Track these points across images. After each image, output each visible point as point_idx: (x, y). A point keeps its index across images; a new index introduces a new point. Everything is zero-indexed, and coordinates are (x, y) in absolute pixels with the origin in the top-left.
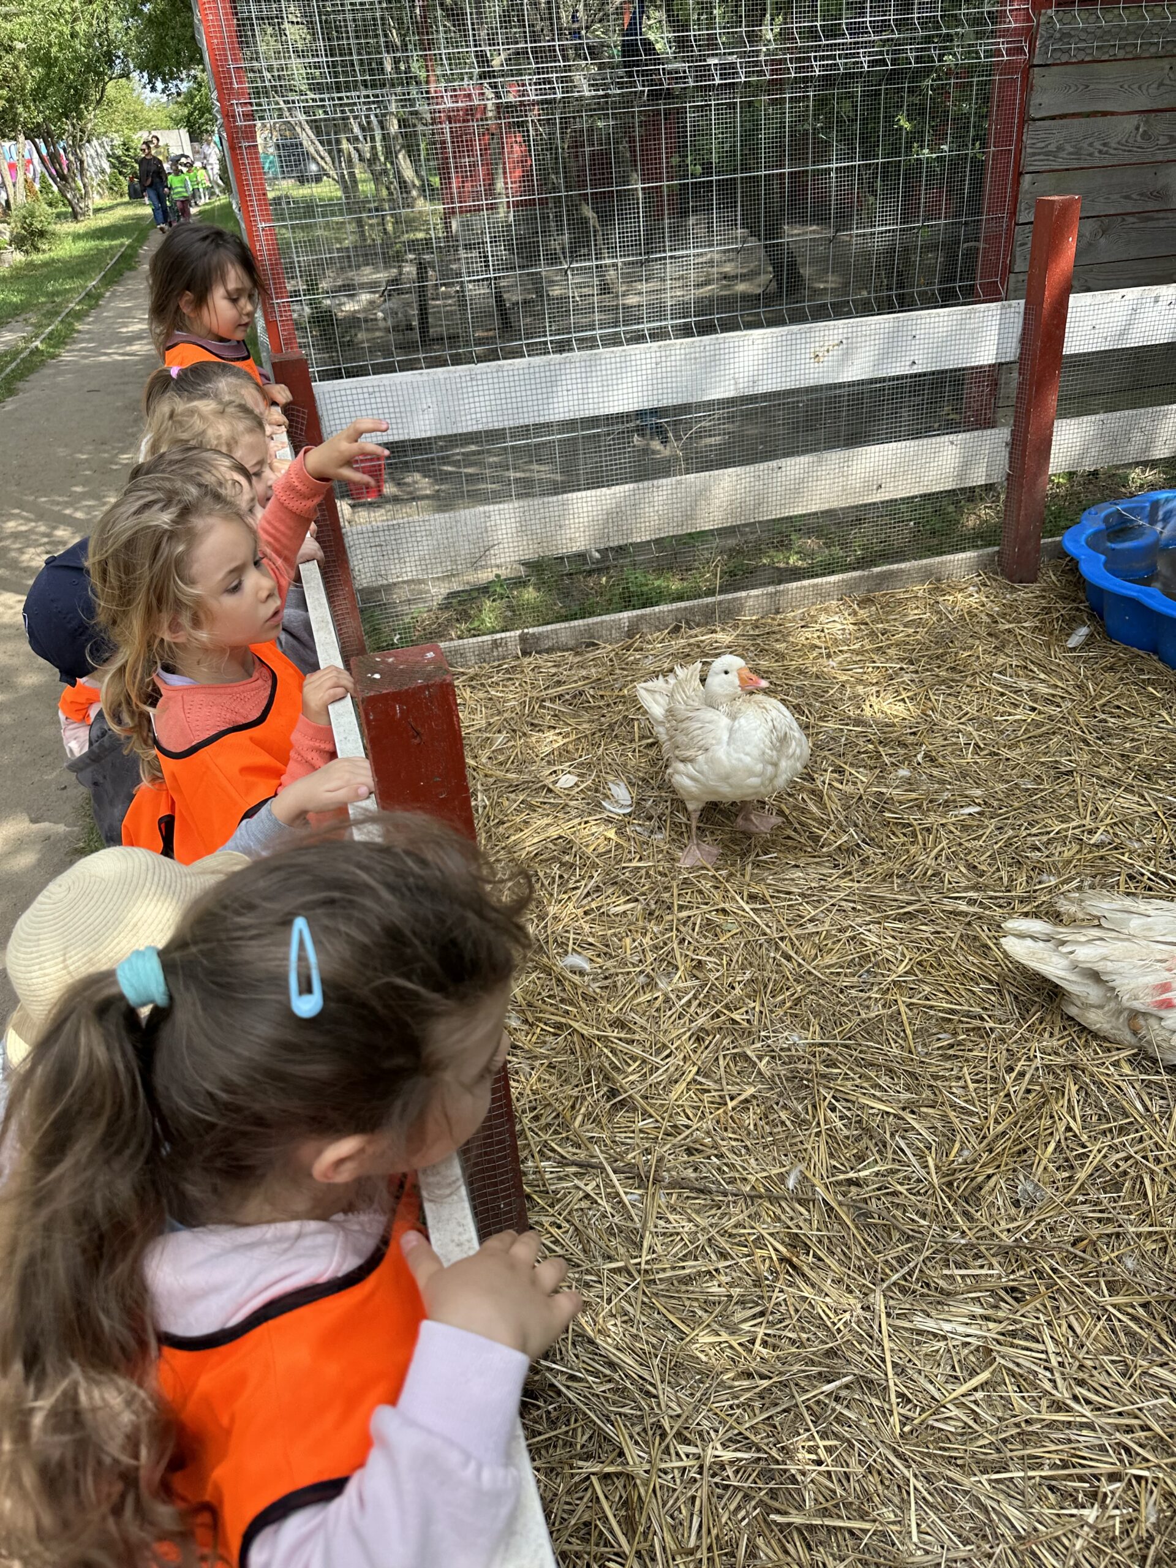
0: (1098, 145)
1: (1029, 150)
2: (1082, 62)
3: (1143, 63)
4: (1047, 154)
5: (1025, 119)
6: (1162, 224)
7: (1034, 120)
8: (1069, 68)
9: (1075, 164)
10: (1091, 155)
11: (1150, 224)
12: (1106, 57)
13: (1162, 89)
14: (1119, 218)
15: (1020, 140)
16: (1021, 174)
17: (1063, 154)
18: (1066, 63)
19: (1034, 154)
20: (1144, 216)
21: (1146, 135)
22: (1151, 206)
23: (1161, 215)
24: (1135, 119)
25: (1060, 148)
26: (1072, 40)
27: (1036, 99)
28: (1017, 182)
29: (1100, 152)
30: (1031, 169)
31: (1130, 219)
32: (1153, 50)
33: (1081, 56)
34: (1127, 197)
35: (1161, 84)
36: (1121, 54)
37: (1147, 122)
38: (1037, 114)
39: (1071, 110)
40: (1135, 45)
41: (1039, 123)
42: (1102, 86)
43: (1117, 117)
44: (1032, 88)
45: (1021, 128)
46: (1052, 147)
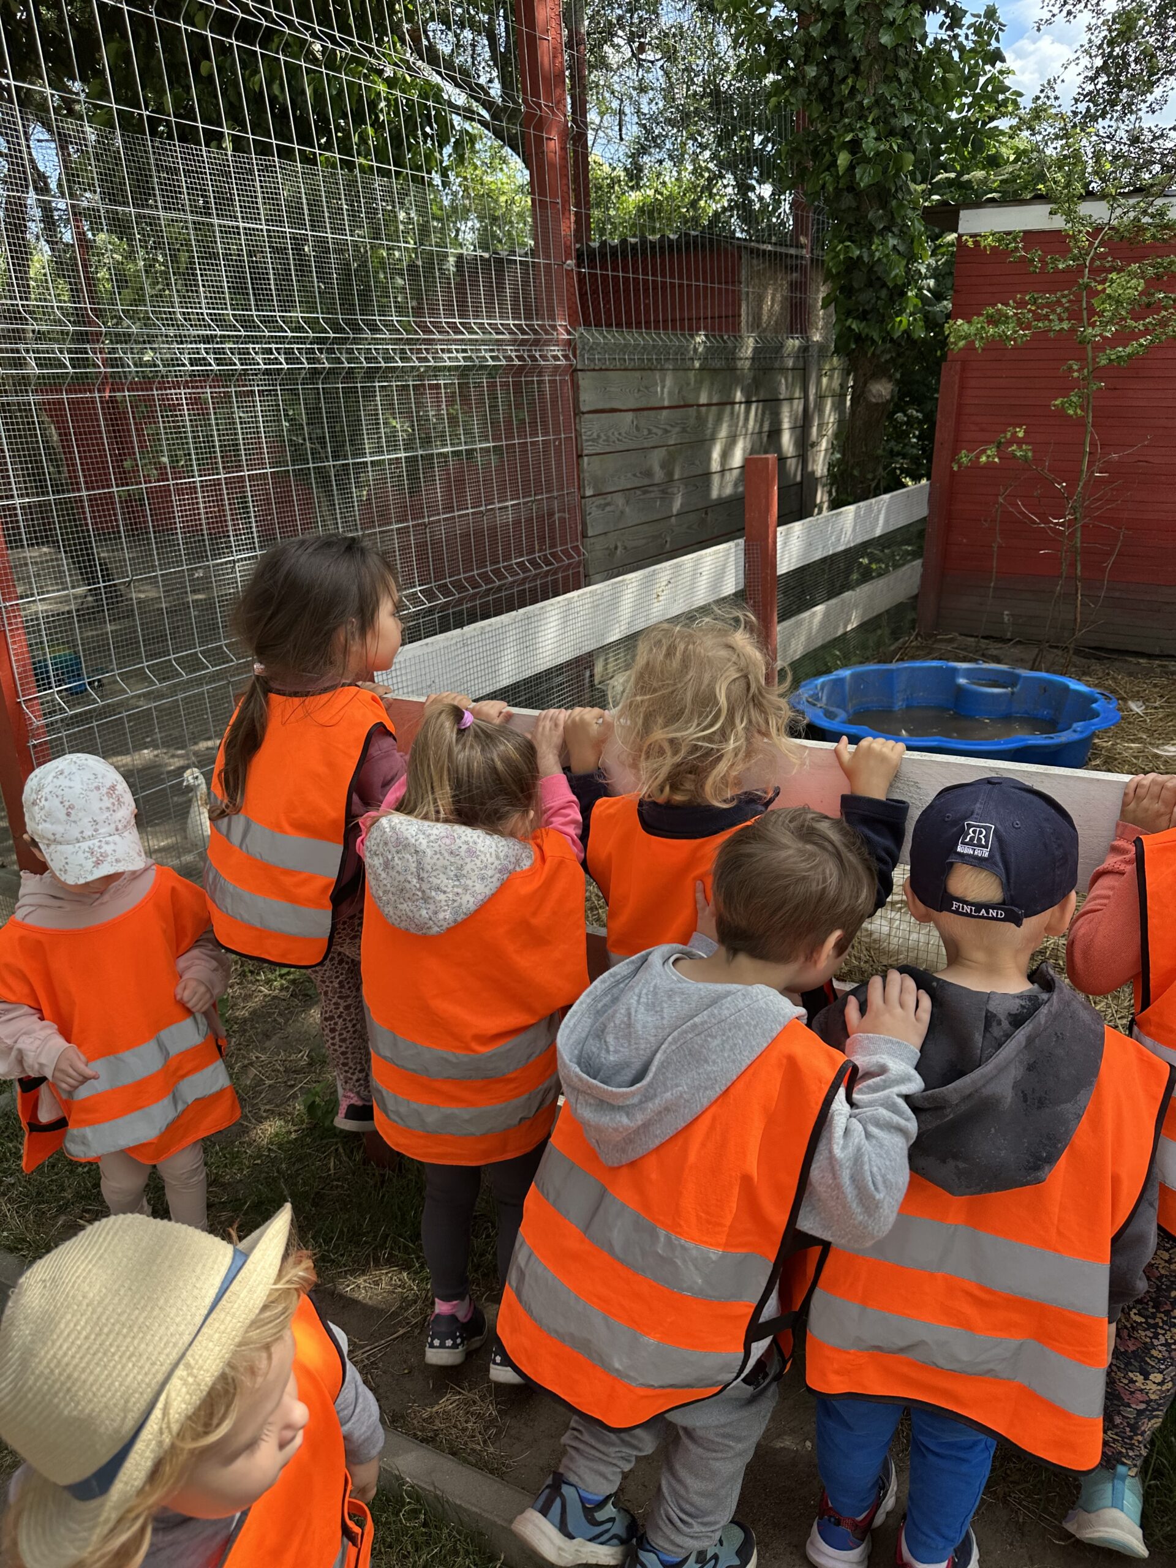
0: (616, 434)
1: (584, 438)
2: (601, 370)
4: (593, 440)
5: (578, 413)
6: (652, 495)
7: (583, 413)
8: (595, 373)
10: (614, 442)
11: (648, 496)
12: (611, 367)
13: (640, 394)
14: (633, 491)
15: (576, 429)
16: (581, 456)
17: (601, 441)
19: (587, 441)
20: (644, 489)
21: (637, 428)
22: (646, 482)
23: (651, 489)
24: (630, 416)
25: (599, 436)
26: (595, 353)
27: (584, 396)
28: (578, 464)
29: (618, 440)
30: (586, 452)
32: (632, 363)
33: (600, 365)
35: (639, 390)
36: (619, 365)
37: (636, 418)
38: (584, 409)
39: (600, 406)
40: (625, 360)
41: (586, 416)
42: (612, 389)
43: (623, 414)
44: (578, 388)
45: (575, 419)
46: (595, 435)
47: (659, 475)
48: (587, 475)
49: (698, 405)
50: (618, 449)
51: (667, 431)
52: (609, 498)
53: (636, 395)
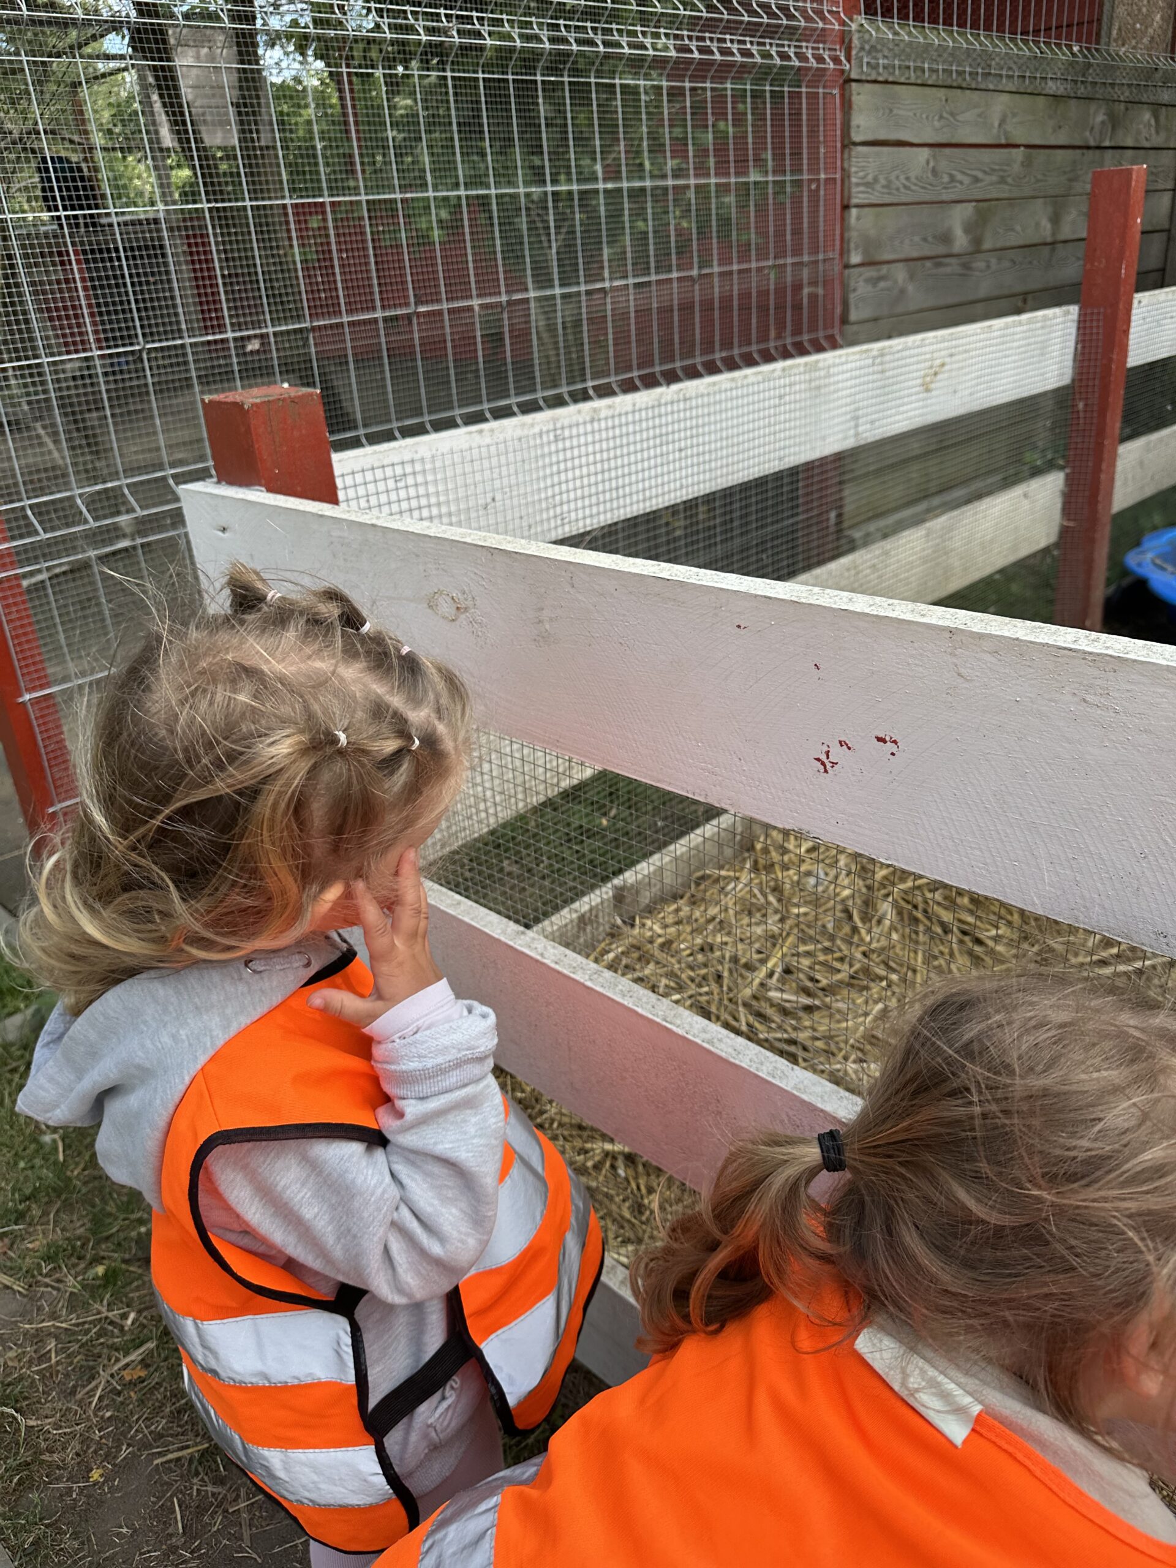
0: (902, 177)
1: (854, 180)
2: (886, 82)
3: (927, 90)
4: (867, 185)
5: (848, 144)
6: (948, 270)
7: (855, 144)
8: (877, 86)
9: (887, 199)
10: (898, 189)
11: (942, 270)
12: (902, 80)
13: (943, 122)
14: (919, 263)
15: (842, 167)
17: (878, 187)
18: (875, 82)
19: (858, 185)
20: (937, 260)
21: (934, 172)
22: (941, 250)
23: (947, 260)
24: (925, 152)
25: (876, 180)
26: (880, 55)
27: (857, 118)
28: (843, 219)
29: (905, 187)
30: (854, 201)
31: (928, 264)
32: (934, 77)
33: (886, 75)
34: (925, 240)
35: (941, 117)
36: (913, 78)
37: (934, 157)
38: (857, 137)
39: (882, 136)
40: (923, 71)
41: (860, 149)
42: (901, 112)
43: (915, 149)
44: (850, 107)
45: (842, 153)
46: (870, 178)
47: (961, 241)
48: (854, 235)
49: (1027, 146)
50: (904, 199)
51: (977, 180)
52: (884, 269)
53: (936, 124)
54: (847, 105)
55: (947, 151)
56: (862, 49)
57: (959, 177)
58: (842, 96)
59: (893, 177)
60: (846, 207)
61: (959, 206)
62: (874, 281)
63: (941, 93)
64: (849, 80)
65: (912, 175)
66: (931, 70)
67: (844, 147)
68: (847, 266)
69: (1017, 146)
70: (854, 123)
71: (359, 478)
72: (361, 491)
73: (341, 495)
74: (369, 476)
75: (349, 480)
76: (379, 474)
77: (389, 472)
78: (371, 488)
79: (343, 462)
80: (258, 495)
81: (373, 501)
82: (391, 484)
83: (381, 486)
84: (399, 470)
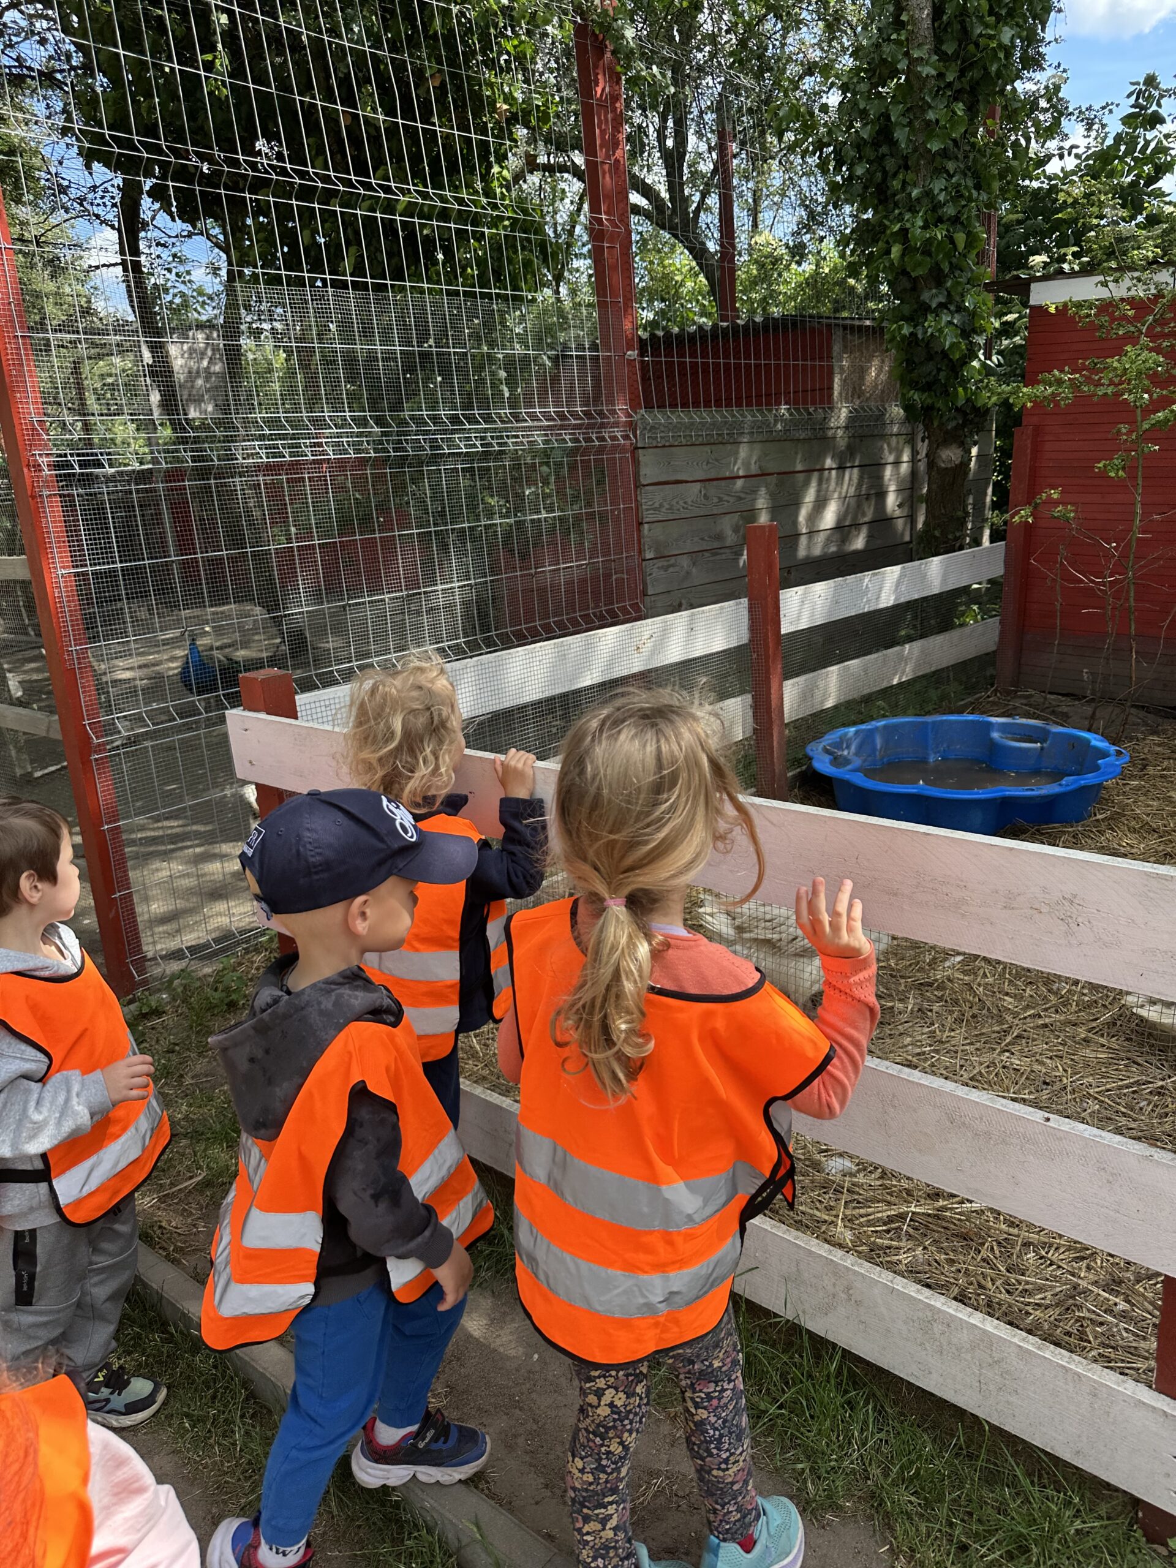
0: (681, 502)
1: (645, 507)
2: (664, 446)
3: (697, 448)
4: (655, 509)
5: (638, 485)
7: (644, 485)
8: (658, 450)
9: (671, 517)
10: (679, 510)
11: (718, 557)
12: (676, 443)
14: (701, 554)
15: (636, 500)
16: (642, 523)
17: (663, 510)
18: (656, 447)
19: (647, 510)
20: (713, 552)
21: (706, 496)
22: (716, 545)
23: (722, 551)
24: (698, 485)
25: (661, 505)
27: (645, 471)
28: (639, 530)
29: (683, 508)
30: (647, 520)
31: (707, 554)
33: (663, 443)
34: (702, 539)
36: (684, 442)
37: (705, 487)
38: (645, 481)
39: (663, 479)
40: (691, 436)
41: (648, 488)
42: (677, 463)
43: (689, 484)
44: (639, 463)
45: (636, 492)
46: (657, 505)
48: (647, 540)
49: (778, 474)
50: (683, 516)
51: (740, 498)
52: (672, 560)
53: (705, 467)
54: (636, 462)
55: (715, 483)
56: (645, 428)
57: (726, 498)
58: (633, 457)
59: (674, 502)
60: (640, 524)
61: (728, 516)
62: (666, 568)
63: (707, 449)
64: (637, 448)
65: (689, 501)
66: (697, 436)
67: (636, 487)
68: (644, 560)
69: (772, 474)
70: (642, 472)
71: (308, 707)
72: (309, 712)
73: (299, 714)
74: (313, 706)
75: (303, 708)
76: (318, 704)
77: (322, 703)
78: (314, 711)
79: (301, 699)
80: (263, 716)
81: (315, 716)
82: (323, 709)
83: (319, 710)
84: (327, 703)
